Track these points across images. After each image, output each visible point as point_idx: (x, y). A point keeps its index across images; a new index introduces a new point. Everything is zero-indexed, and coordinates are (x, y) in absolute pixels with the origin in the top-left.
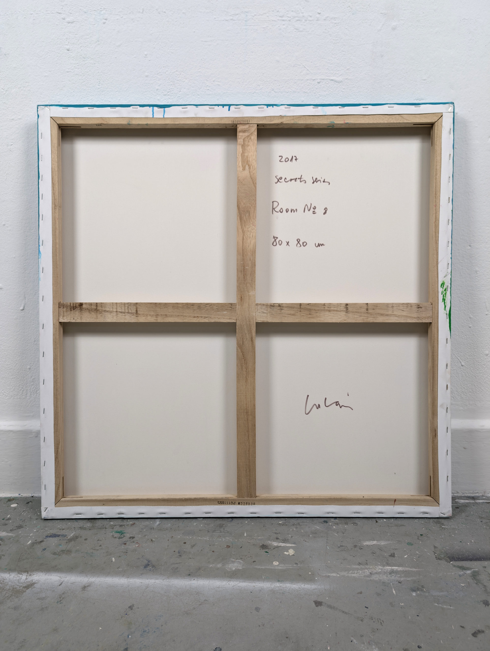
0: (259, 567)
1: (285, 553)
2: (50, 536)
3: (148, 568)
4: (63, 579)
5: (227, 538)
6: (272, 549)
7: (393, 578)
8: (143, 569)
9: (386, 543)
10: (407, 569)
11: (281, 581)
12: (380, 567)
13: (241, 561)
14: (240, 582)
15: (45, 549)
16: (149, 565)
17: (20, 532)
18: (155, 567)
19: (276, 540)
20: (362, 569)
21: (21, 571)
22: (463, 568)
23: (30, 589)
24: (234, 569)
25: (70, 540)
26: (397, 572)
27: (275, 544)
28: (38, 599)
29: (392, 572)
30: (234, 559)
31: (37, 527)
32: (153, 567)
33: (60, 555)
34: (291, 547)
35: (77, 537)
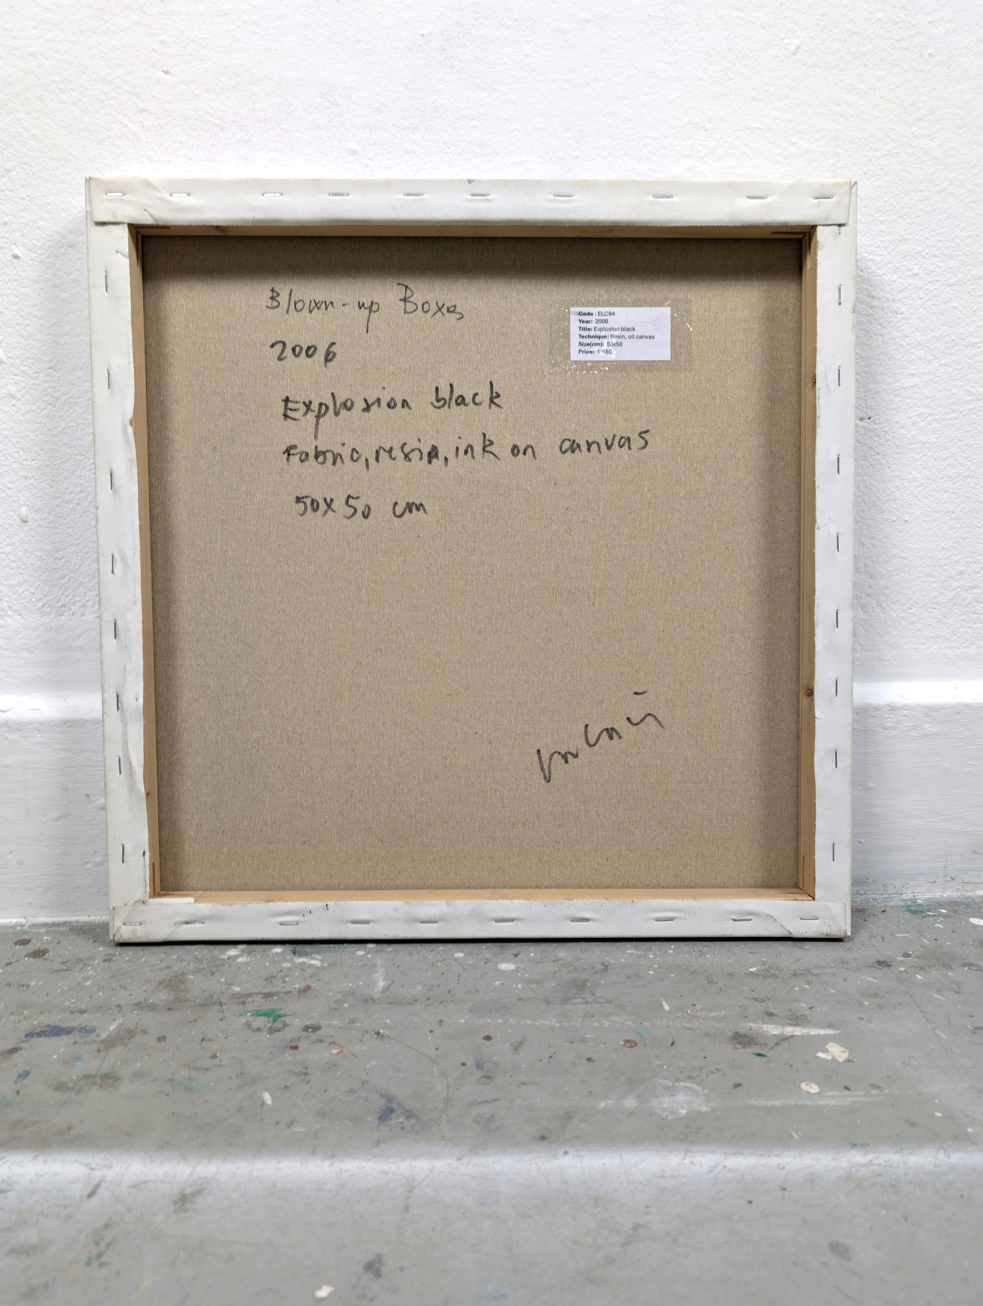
0: (762, 1102)
1: (820, 1054)
2: (42, 1034)
3: (394, 1121)
5: (616, 1018)
6: (773, 1045)
8: (378, 1125)
11: (862, 1145)
13: (695, 1086)
14: (725, 1154)
15: (26, 1074)
16: (392, 1111)
18: (416, 1117)
19: (769, 1018)
24: (684, 1112)
25: (110, 1043)
27: (773, 1030)
30: (666, 1079)
32: (408, 1117)
33: (79, 1091)
34: (828, 1038)
35: (131, 1034)
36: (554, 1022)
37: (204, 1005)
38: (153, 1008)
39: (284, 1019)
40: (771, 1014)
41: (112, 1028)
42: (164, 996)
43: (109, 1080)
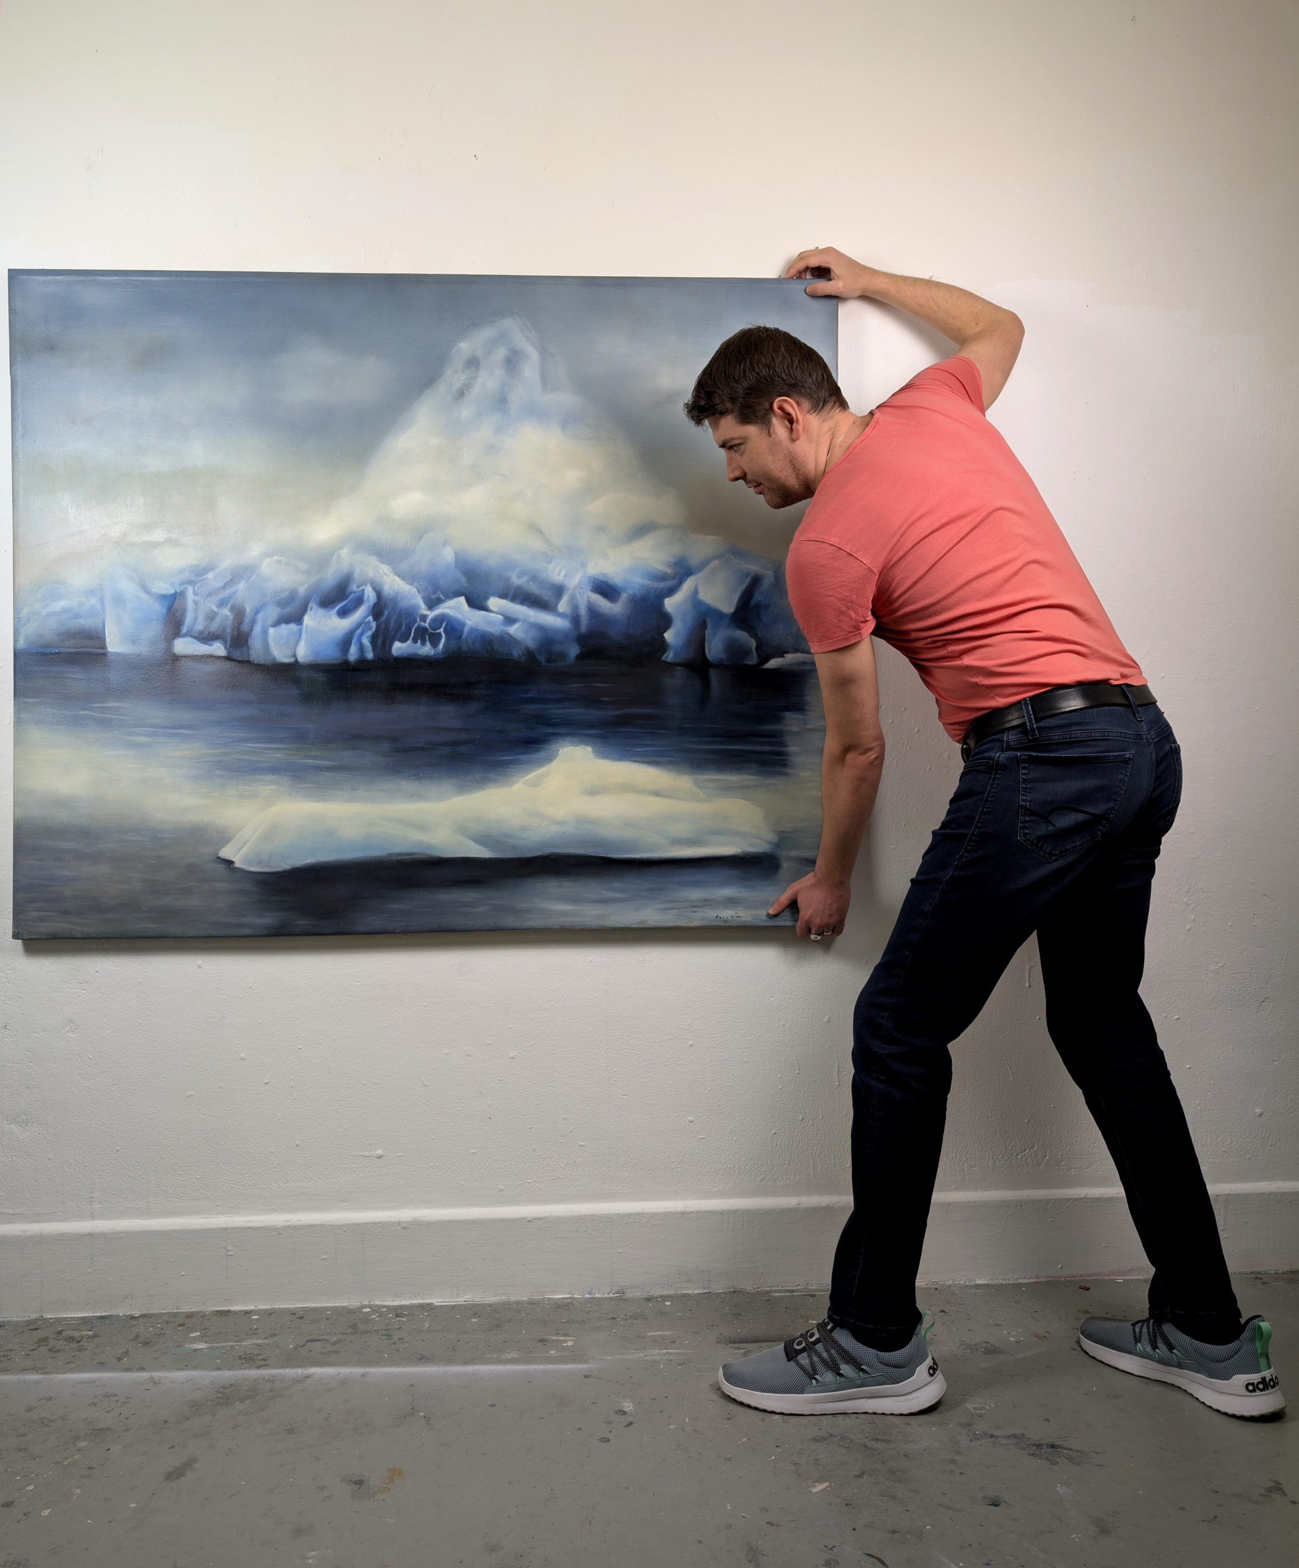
0: (536, 1355)
1: (564, 1344)
2: (311, 1341)
3: (423, 1360)
4: (339, 1371)
5: (504, 1335)
7: (666, 1357)
8: (417, 1361)
9: (671, 1333)
10: (682, 1351)
11: (556, 1364)
12: (656, 1351)
13: (517, 1351)
14: (514, 1366)
15: (311, 1351)
16: (423, 1358)
17: (276, 1339)
20: (637, 1353)
21: (293, 1367)
22: (739, 1348)
23: (310, 1379)
24: (510, 1357)
25: (335, 1343)
26: (672, 1353)
27: (555, 1338)
28: (321, 1384)
29: (667, 1353)
30: (510, 1350)
31: (294, 1334)
32: (427, 1359)
33: (329, 1355)
34: (571, 1340)
35: (341, 1341)
36: (483, 1336)
37: (364, 1333)
38: (347, 1334)
39: (393, 1337)
40: (558, 1334)
41: (334, 1339)
42: (350, 1330)
43: (337, 1352)
